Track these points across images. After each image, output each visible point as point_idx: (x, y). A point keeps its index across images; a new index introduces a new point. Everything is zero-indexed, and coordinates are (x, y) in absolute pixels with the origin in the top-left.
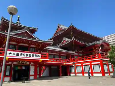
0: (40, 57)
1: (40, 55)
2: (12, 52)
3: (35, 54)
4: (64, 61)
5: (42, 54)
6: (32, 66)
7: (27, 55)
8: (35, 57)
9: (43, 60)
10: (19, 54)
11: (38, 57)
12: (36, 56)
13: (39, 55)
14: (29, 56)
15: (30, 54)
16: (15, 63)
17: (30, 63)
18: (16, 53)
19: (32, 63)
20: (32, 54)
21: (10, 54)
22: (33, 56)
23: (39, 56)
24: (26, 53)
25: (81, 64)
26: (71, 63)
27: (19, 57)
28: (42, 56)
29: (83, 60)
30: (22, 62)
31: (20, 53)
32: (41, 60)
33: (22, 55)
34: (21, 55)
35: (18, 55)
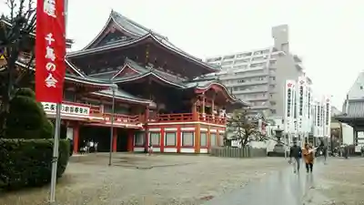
0: (88, 113)
3: (79, 107)
4: (119, 120)
5: (91, 108)
8: (79, 113)
11: (85, 114)
12: (81, 111)
13: (86, 108)
14: (71, 111)
15: (71, 106)
20: (75, 107)
22: (77, 110)
23: (86, 111)
25: (160, 129)
26: (141, 125)
27: (52, 112)
28: (91, 112)
29: (166, 120)
32: (91, 118)
35: (52, 107)
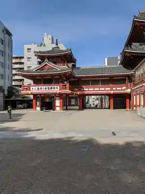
1: (59, 87)
2: (34, 87)
6: (58, 98)
15: (48, 87)
16: (42, 95)
18: (37, 88)
20: (50, 87)
21: (33, 89)
24: (45, 87)
27: (40, 91)
31: (40, 87)
32: (59, 91)
34: (41, 88)
35: (38, 89)
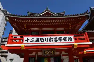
0: (73, 41)
1: (72, 37)
2: (30, 38)
3: (63, 37)
5: (74, 36)
6: (66, 57)
7: (51, 39)
8: (63, 41)
9: (78, 45)
10: (40, 39)
11: (70, 41)
12: (65, 39)
13: (69, 37)
14: (55, 41)
15: (55, 37)
16: (40, 54)
17: (61, 53)
18: (35, 38)
19: (63, 53)
21: (27, 40)
22: (60, 39)
23: (70, 39)
24: (49, 37)
30: (48, 51)
33: (43, 40)
35: (37, 40)
